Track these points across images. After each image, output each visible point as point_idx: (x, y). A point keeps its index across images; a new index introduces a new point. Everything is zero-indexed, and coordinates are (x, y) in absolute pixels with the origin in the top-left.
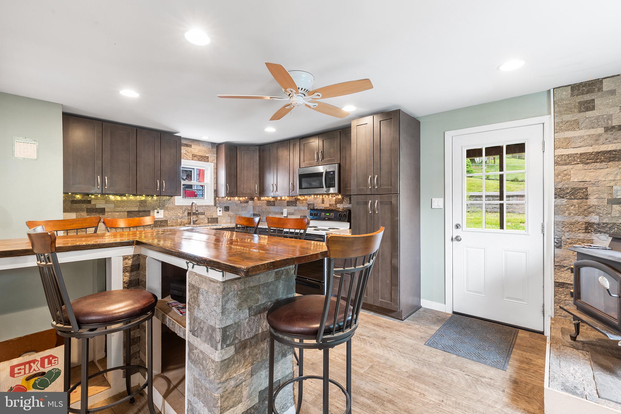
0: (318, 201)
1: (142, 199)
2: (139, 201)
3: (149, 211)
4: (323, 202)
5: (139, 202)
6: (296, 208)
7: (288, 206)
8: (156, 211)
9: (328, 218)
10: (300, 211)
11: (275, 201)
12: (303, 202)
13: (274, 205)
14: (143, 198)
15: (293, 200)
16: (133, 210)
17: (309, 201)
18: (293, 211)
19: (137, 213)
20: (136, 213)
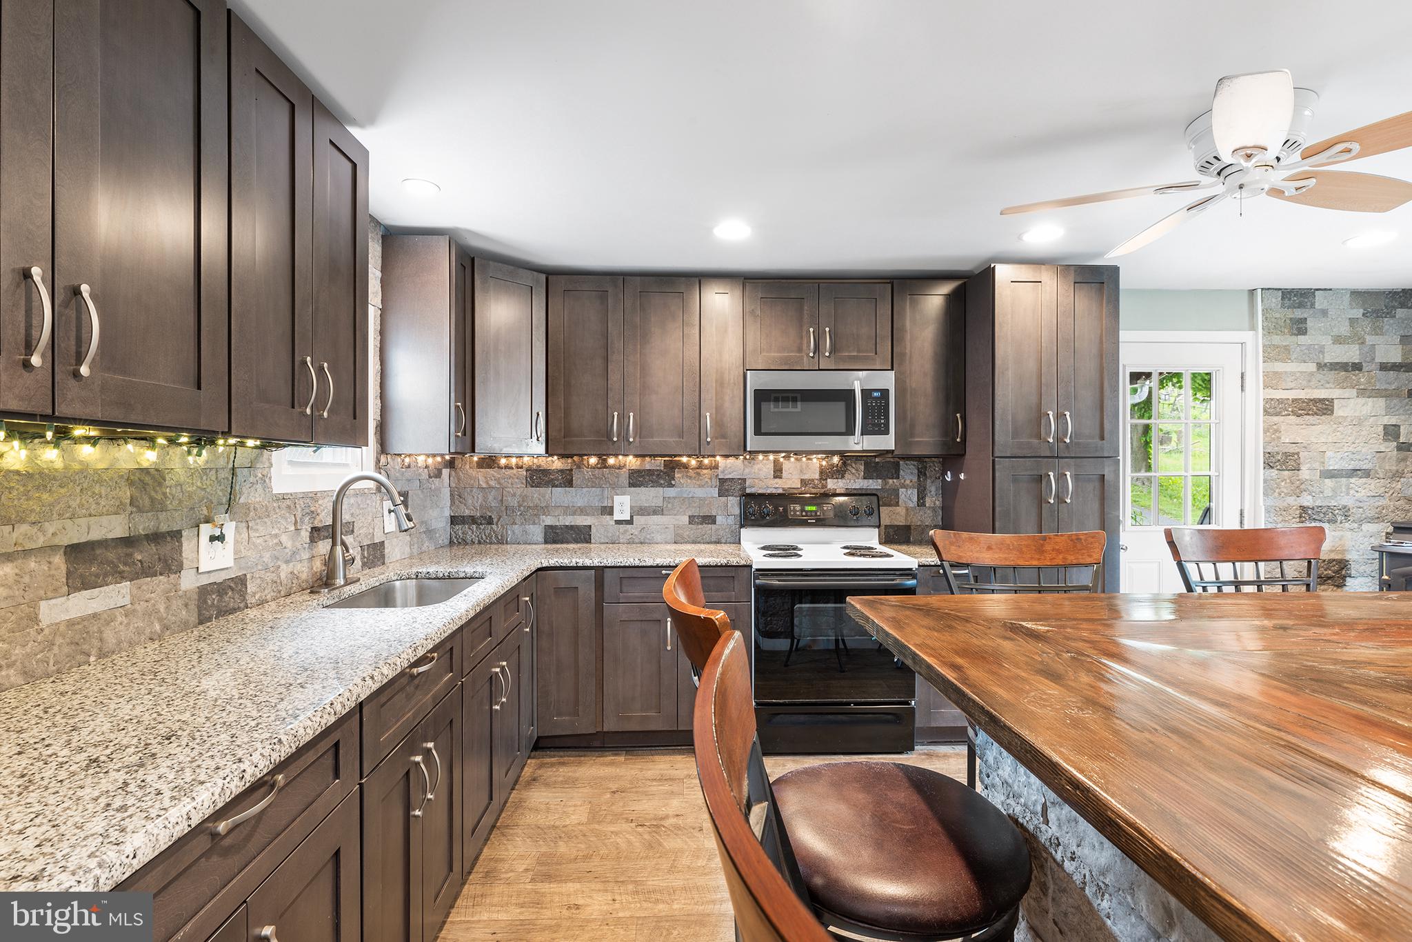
0: (759, 470)
1: (145, 465)
2: (130, 471)
3: (177, 535)
4: (778, 472)
5: (131, 483)
6: (671, 492)
7: (631, 485)
8: (206, 530)
9: (817, 520)
10: (687, 501)
11: (572, 470)
12: (699, 474)
13: (569, 483)
14: (149, 457)
15: (660, 466)
16: (95, 535)
17: (723, 472)
18: (659, 502)
19: (122, 551)
20: (111, 555)
